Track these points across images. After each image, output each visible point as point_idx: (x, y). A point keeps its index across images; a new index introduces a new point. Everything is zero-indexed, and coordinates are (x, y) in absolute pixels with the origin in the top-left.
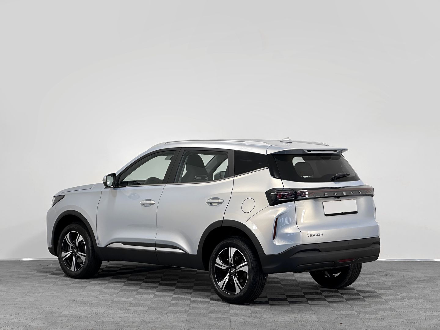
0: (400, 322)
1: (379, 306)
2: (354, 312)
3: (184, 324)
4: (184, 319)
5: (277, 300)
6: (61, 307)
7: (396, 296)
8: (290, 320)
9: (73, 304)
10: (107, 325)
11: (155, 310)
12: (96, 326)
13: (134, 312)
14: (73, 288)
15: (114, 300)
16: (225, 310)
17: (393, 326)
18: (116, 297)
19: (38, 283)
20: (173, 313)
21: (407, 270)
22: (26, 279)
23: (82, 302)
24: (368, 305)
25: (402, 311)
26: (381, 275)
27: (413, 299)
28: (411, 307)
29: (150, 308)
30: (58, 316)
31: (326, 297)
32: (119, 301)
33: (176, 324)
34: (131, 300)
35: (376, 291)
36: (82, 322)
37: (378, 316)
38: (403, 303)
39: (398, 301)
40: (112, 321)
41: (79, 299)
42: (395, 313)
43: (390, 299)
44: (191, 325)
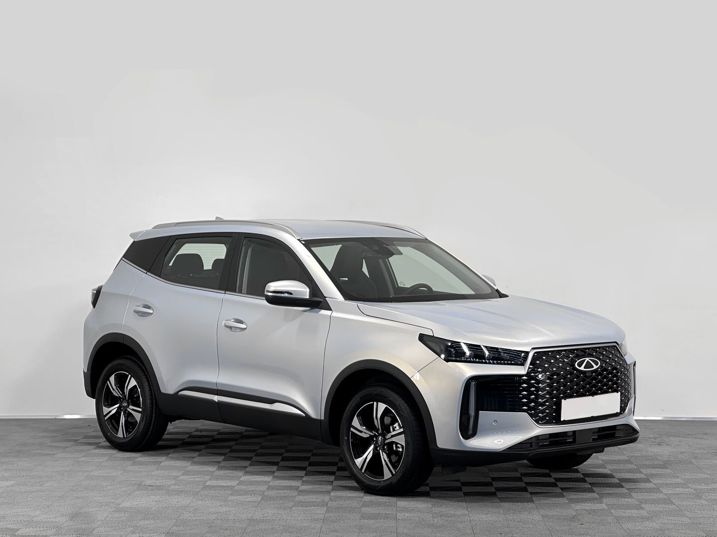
0: (680, 522)
1: (645, 496)
2: (604, 506)
3: (319, 525)
4: (321, 517)
5: (476, 486)
6: (118, 496)
7: (675, 479)
8: (497, 519)
9: (139, 491)
10: (192, 526)
11: (272, 502)
12: (175, 528)
13: (238, 504)
14: (141, 464)
15: (207, 484)
16: (388, 502)
17: (668, 529)
18: (210, 479)
19: (84, 456)
20: (302, 506)
21: (693, 436)
22: (64, 449)
23: (154, 488)
24: (628, 494)
25: (685, 503)
26: (651, 443)
27: (703, 484)
28: (698, 497)
29: (265, 498)
30: (113, 511)
31: (558, 480)
32: (214, 487)
33: (307, 525)
34: (234, 485)
35: (642, 470)
36: (152, 522)
37: (643, 513)
38: (686, 490)
39: (678, 487)
40: (200, 518)
41: (149, 482)
42: (671, 507)
43: (665, 484)
44: (331, 527)
